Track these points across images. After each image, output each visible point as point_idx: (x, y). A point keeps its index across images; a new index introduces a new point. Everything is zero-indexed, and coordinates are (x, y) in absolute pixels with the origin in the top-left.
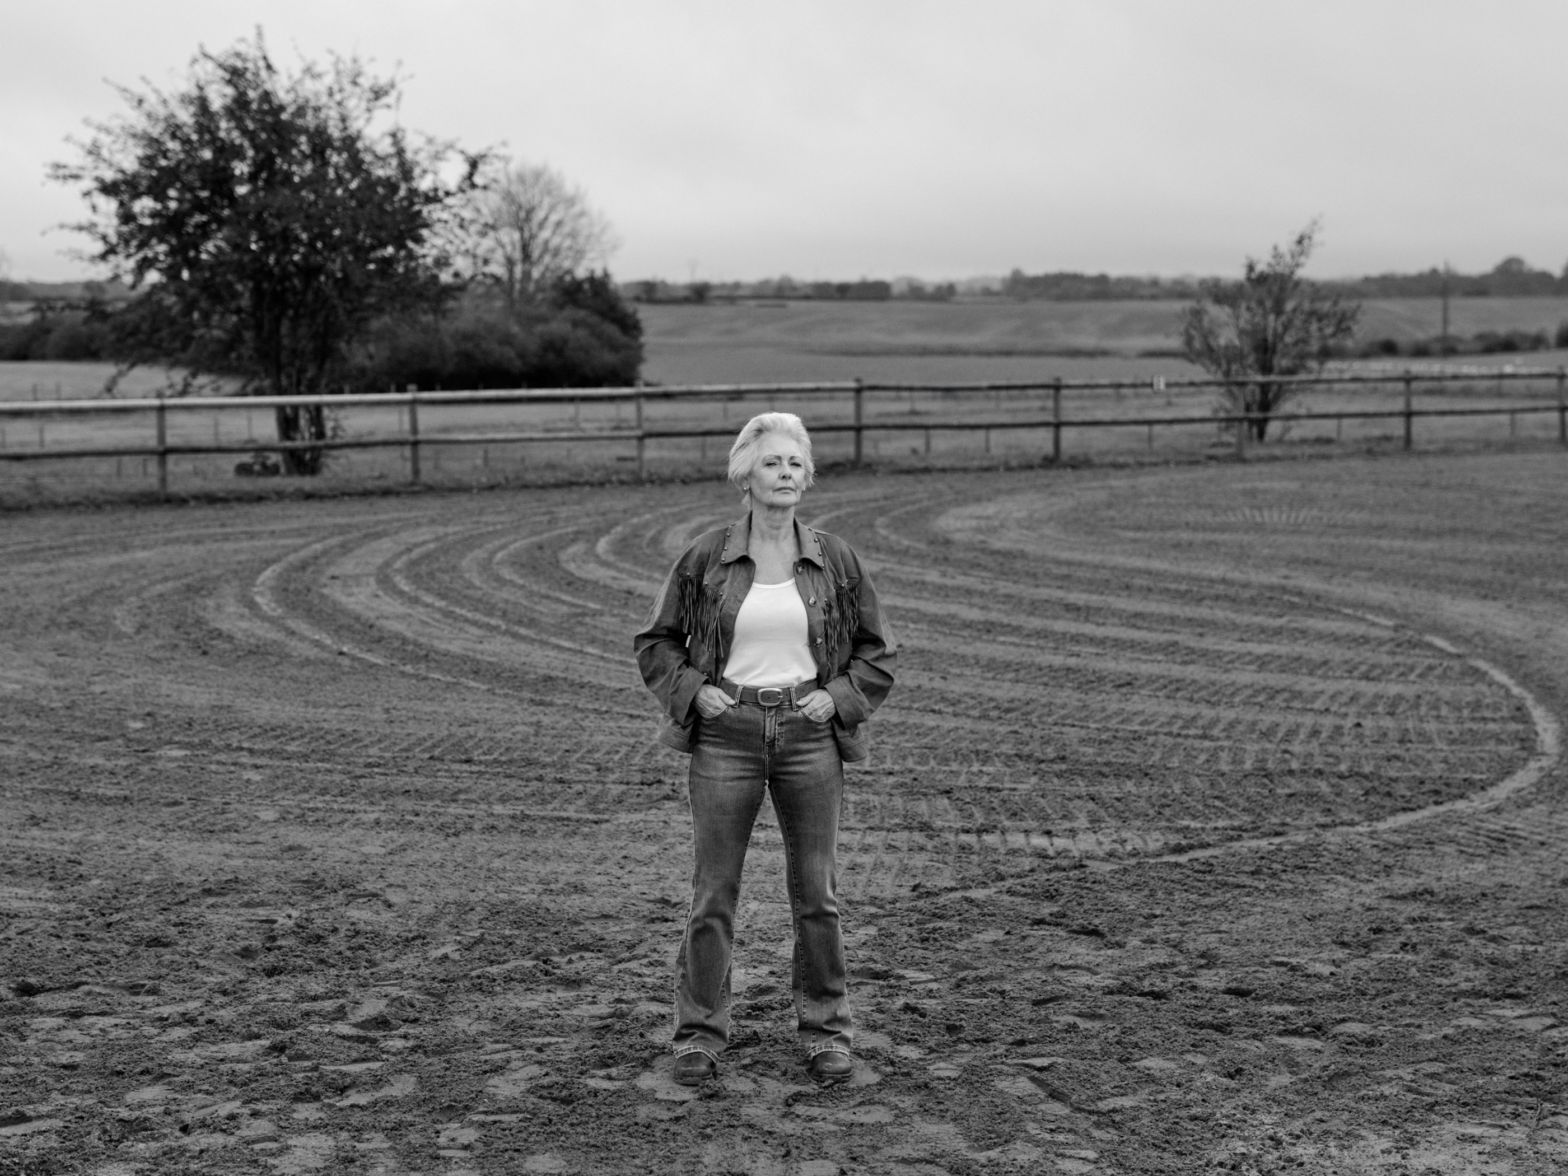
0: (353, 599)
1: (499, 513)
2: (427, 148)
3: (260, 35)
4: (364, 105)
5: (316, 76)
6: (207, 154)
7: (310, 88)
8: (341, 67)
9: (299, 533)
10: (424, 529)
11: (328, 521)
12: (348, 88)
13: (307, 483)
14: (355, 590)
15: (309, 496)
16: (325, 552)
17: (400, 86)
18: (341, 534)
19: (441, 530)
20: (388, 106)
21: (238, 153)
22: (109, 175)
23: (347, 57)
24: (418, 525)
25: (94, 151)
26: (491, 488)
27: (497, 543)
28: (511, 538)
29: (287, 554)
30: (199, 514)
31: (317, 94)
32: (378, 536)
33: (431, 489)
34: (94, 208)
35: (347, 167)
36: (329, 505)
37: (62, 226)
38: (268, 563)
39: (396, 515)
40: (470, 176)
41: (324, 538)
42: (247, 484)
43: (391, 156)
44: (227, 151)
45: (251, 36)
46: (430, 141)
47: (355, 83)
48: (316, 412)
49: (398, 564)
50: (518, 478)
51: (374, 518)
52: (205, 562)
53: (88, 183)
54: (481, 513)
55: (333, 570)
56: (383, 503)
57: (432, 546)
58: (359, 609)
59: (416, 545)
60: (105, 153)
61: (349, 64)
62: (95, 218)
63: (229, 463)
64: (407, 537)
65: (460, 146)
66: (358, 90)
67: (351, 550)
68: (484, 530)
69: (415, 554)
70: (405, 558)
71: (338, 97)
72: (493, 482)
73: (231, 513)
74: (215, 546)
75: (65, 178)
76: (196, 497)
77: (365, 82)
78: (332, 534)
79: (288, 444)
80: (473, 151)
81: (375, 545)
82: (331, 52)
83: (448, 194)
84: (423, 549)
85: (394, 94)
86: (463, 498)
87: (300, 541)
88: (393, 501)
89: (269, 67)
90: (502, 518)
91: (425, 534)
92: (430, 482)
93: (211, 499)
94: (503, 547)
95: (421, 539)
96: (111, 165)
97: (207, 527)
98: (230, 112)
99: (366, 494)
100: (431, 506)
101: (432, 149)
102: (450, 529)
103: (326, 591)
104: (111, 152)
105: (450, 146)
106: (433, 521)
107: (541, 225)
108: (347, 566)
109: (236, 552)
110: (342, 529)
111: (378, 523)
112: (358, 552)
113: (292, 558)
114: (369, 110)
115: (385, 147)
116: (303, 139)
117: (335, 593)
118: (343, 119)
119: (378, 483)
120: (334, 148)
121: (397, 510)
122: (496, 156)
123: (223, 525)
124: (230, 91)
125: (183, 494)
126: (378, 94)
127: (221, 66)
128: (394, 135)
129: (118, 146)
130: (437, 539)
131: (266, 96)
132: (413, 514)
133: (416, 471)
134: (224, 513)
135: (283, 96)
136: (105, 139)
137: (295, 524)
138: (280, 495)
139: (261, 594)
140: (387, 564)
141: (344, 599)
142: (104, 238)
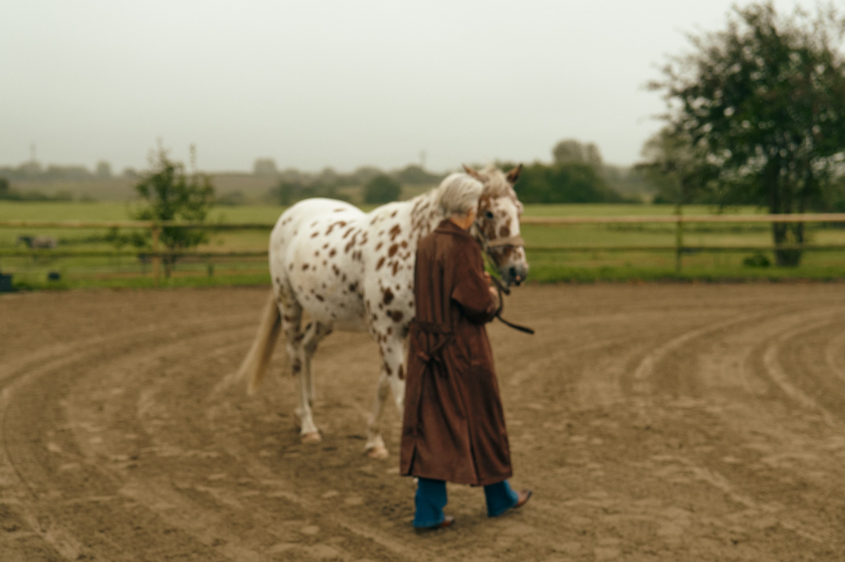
4: (837, 32)
5: (804, 14)
6: (737, 69)
7: (799, 23)
8: (822, 7)
12: (827, 21)
21: (754, 67)
22: (679, 86)
25: (668, 70)
31: (805, 26)
34: (670, 105)
42: (748, 271)
44: (749, 67)
47: (831, 18)
48: (799, 228)
53: (665, 91)
60: (675, 73)
61: (828, 6)
62: (669, 112)
63: (738, 259)
66: (833, 22)
71: (820, 28)
75: (652, 88)
77: (837, 17)
89: (773, 11)
96: (679, 79)
98: (750, 42)
104: (680, 72)
116: (795, 55)
120: (817, 61)
124: (750, 28)
129: (684, 68)
131: (773, 30)
135: (780, 29)
142: (674, 122)
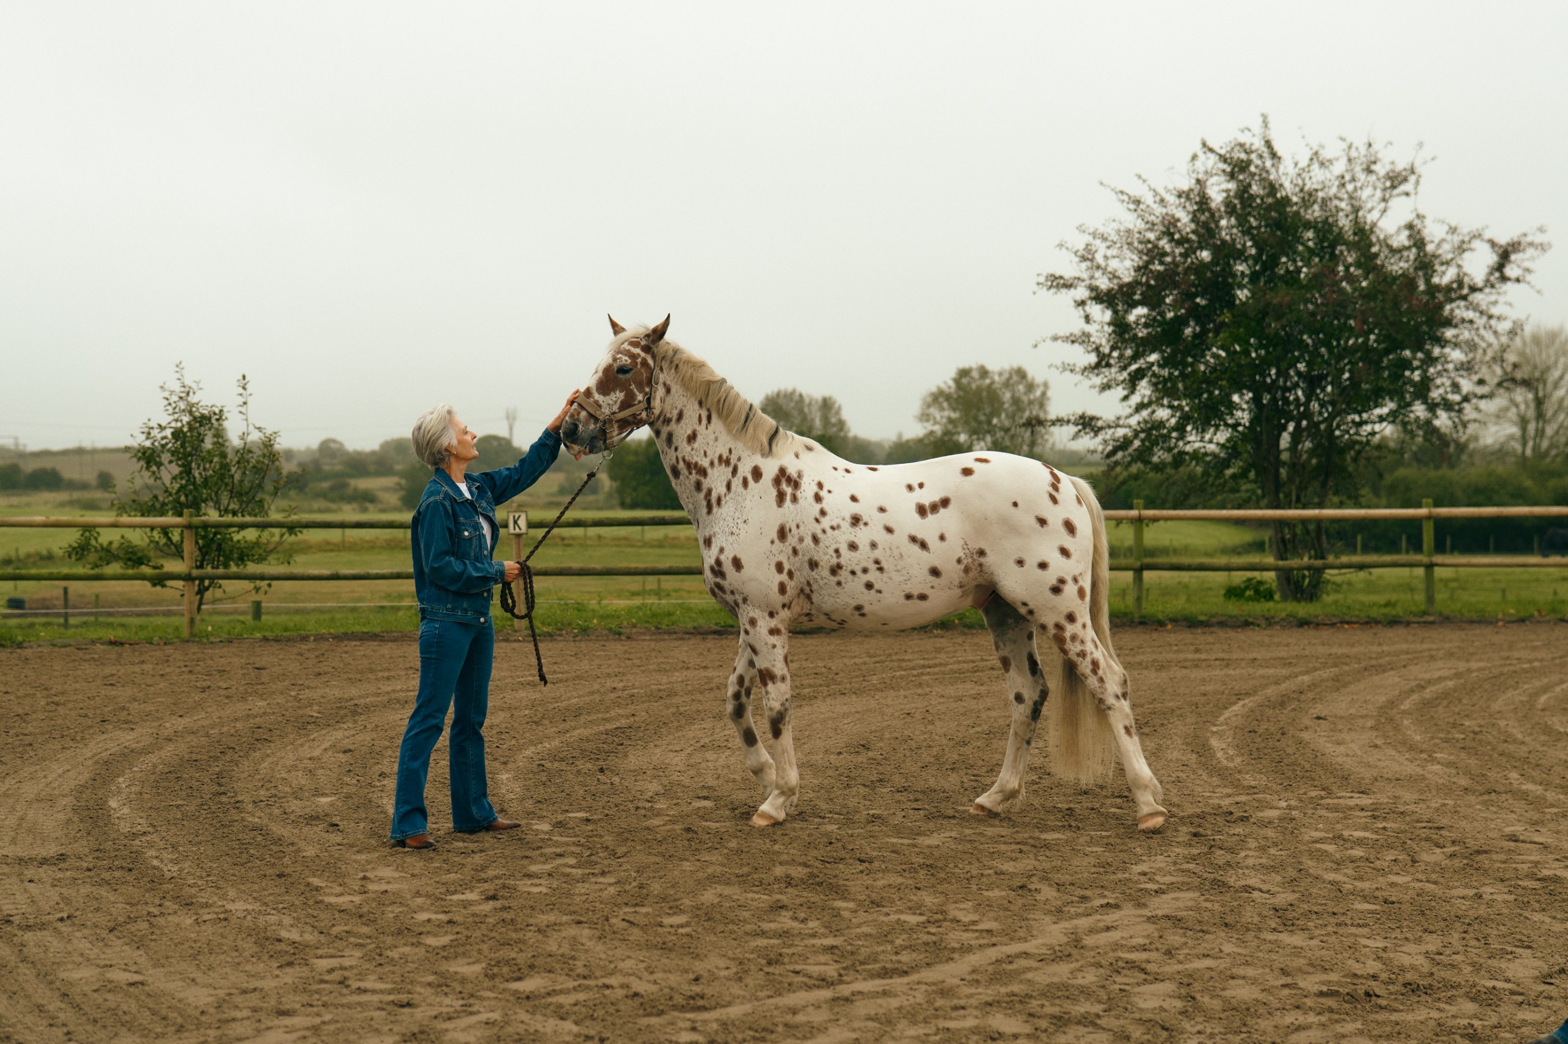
0: (1342, 749)
1: (1534, 648)
2: (1449, 237)
3: (1265, 124)
4: (1379, 194)
5: (1325, 164)
6: (1205, 255)
7: (1317, 177)
8: (1353, 154)
9: (1285, 663)
10: (1440, 664)
11: (1321, 650)
12: (1362, 176)
13: (1303, 609)
14: (1346, 736)
15: (1303, 623)
16: (1313, 686)
17: (1419, 169)
18: (1335, 665)
19: (1462, 666)
20: (1407, 194)
21: (1240, 254)
22: (1104, 283)
23: (1360, 143)
24: (1432, 658)
25: (1087, 256)
26: (1522, 620)
27: (1537, 684)
28: (1555, 678)
29: (1266, 686)
30: (1172, 638)
31: (1326, 184)
32: (1382, 669)
33: (1446, 620)
34: (1087, 319)
35: (1358, 265)
36: (1325, 634)
37: (1055, 338)
38: (1239, 696)
39: (1404, 646)
40: (1500, 267)
41: (1316, 669)
42: (1233, 608)
43: (1408, 248)
44: (1226, 252)
45: (1257, 127)
46: (1453, 230)
47: (1369, 171)
49: (1406, 705)
50: (1554, 610)
51: (1379, 649)
52: (1163, 692)
53: (1082, 293)
54: (1511, 647)
55: (1319, 709)
56: (1390, 633)
57: (1451, 684)
58: (1349, 763)
59: (1429, 682)
60: (1099, 258)
61: (1363, 150)
62: (1089, 328)
64: (1419, 672)
65: (1488, 235)
66: (1373, 178)
67: (1346, 685)
68: (1517, 668)
69: (1428, 693)
70: (1415, 697)
71: (1350, 187)
72: (1522, 614)
73: (1210, 639)
74: (1180, 673)
75: (1058, 286)
76: (1174, 620)
77: (1381, 169)
78: (1325, 665)
79: (1281, 563)
80: (1503, 240)
81: (1376, 679)
82: (1343, 139)
83: (1474, 289)
84: (1439, 687)
85: (1412, 179)
86: (1487, 631)
87: (1285, 672)
88: (1401, 631)
89: (1274, 155)
90: (1539, 655)
91: (1441, 669)
92: (1446, 612)
93: (1191, 623)
94: (1545, 689)
95: (1437, 674)
96: (1104, 271)
97: (1178, 651)
98: (1230, 209)
99: (1369, 622)
100: (1450, 639)
101: (1456, 239)
102: (1474, 665)
103: (1305, 736)
104: (1106, 258)
105: (1477, 236)
106: (1451, 655)
107: (1556, 385)
108: (1339, 705)
109: (1204, 681)
110: (1337, 661)
111: (1381, 655)
112: (1352, 688)
113: (1271, 691)
114: (1384, 200)
115: (1402, 239)
116: (1310, 234)
117: (1319, 739)
118: (1356, 210)
119: (1384, 610)
120: (1345, 243)
121: (1407, 641)
122: (1531, 244)
123: (1197, 651)
124: (1232, 186)
125: (1160, 617)
126: (1395, 180)
127: (1224, 159)
128: (1410, 227)
129: (1113, 252)
130: (1458, 675)
131: (1272, 188)
132: (1425, 646)
133: (1430, 599)
134: (1200, 637)
135: (1288, 188)
136: (1101, 247)
137: (1283, 653)
138: (1270, 622)
139: (1220, 735)
140: (1392, 704)
141: (1329, 748)
142: (1097, 349)
